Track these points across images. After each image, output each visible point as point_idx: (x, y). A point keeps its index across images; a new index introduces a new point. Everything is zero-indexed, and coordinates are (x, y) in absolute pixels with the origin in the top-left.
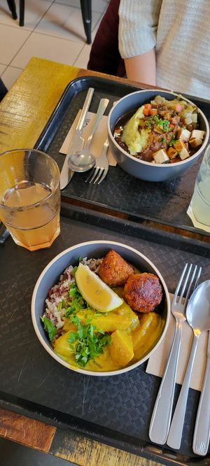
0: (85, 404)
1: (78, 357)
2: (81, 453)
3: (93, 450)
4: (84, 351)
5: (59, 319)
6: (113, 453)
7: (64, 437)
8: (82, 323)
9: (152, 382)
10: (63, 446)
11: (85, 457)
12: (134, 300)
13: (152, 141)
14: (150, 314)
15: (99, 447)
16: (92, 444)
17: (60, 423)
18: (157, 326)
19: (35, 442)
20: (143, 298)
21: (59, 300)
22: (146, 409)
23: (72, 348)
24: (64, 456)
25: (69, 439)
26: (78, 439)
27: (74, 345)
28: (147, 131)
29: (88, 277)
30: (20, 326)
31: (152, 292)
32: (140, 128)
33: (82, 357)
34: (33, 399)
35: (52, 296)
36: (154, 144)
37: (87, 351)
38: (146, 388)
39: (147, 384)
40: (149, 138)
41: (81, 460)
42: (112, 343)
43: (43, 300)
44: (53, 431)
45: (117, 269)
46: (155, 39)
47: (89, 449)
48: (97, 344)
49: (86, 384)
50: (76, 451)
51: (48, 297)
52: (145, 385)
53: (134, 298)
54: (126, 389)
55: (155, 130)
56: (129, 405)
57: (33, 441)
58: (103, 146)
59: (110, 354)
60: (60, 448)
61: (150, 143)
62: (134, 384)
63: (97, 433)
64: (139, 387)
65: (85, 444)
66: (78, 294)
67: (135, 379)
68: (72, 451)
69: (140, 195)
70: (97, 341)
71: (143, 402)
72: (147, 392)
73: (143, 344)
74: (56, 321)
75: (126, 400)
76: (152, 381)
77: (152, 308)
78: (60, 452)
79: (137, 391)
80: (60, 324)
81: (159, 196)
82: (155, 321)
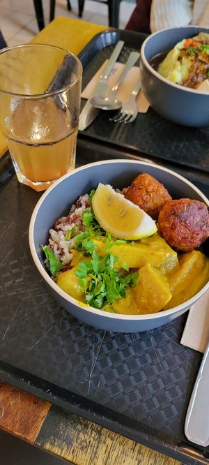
0: (93, 379)
1: (89, 297)
2: (82, 448)
3: (100, 446)
4: (99, 289)
5: (66, 250)
6: (130, 453)
7: (59, 423)
8: (98, 251)
9: (189, 358)
10: (56, 435)
11: (88, 455)
12: (173, 227)
13: (194, 71)
14: (194, 252)
15: (109, 442)
16: (99, 437)
17: (55, 398)
18: (203, 269)
19: (17, 426)
20: (186, 226)
21: (68, 228)
22: (180, 393)
23: (82, 286)
24: (56, 451)
25: (67, 426)
26: (79, 427)
27: (85, 280)
28: (190, 58)
29: (110, 199)
30: (13, 272)
31: (198, 219)
32: (180, 59)
33: (95, 298)
34: (19, 365)
35: (58, 227)
36: (197, 75)
37: (102, 289)
38: (180, 366)
39: (182, 359)
40: (192, 67)
41: (82, 459)
42: (140, 282)
43: (45, 231)
44: (44, 413)
45: (150, 189)
46: (190, 14)
47: (95, 443)
48: (119, 283)
49: (95, 352)
50: (75, 444)
51: (54, 228)
52: (178, 361)
53: (174, 224)
54: (152, 364)
55: (200, 57)
56: (156, 386)
57: (14, 423)
58: (131, 95)
59: (135, 299)
60: (52, 438)
61: (192, 74)
62: (163, 358)
63: (108, 418)
64: (170, 363)
65: (88, 437)
66: (95, 222)
67: (165, 352)
68: (69, 443)
69: (175, 144)
70: (118, 280)
71: (176, 384)
72: (182, 371)
73: (182, 289)
74: (62, 254)
75: (153, 378)
76: (189, 356)
77: (198, 242)
78: (52, 444)
79: (167, 368)
80: (67, 257)
81: (198, 146)
82: (201, 262)
